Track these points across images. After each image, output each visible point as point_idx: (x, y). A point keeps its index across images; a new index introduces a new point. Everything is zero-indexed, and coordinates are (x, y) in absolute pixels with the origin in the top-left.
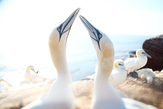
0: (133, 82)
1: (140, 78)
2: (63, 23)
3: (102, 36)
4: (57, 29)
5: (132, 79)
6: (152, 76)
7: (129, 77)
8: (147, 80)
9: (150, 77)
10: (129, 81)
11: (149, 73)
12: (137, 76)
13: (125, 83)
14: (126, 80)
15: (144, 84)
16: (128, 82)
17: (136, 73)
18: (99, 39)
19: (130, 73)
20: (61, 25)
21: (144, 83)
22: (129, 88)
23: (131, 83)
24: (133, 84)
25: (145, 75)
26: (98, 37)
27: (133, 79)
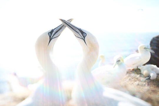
0: (136, 78)
1: (143, 74)
2: (54, 29)
3: (86, 34)
4: (49, 33)
5: (134, 76)
6: (156, 72)
7: (132, 73)
8: (150, 77)
9: (154, 73)
10: (132, 78)
11: (153, 69)
12: (140, 72)
13: (128, 80)
14: (129, 77)
15: (147, 81)
16: (130, 79)
17: (139, 69)
18: (84, 37)
19: (133, 70)
20: (52, 31)
21: (147, 79)
22: (131, 85)
23: (133, 80)
24: (136, 81)
25: (148, 71)
26: (83, 35)
27: (136, 75)
